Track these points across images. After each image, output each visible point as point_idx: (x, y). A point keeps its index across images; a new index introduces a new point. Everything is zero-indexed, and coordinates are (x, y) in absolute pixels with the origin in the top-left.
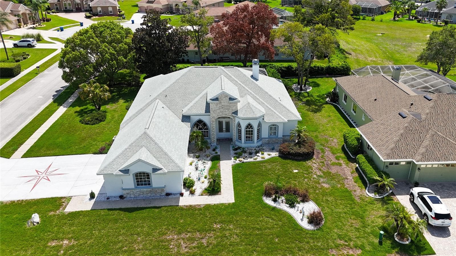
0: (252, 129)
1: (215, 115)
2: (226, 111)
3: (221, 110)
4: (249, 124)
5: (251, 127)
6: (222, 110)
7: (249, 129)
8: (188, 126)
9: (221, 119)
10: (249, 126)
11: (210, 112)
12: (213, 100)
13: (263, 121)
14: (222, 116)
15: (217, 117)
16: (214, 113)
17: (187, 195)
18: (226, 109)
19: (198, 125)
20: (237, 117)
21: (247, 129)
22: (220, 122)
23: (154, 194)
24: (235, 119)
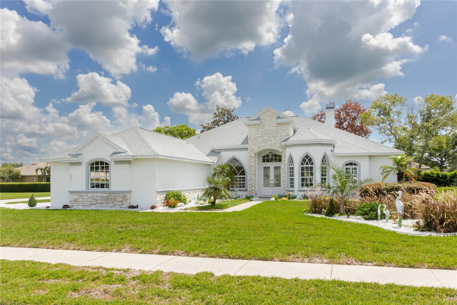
0: (312, 164)
1: (254, 146)
2: (272, 139)
3: (263, 138)
4: (307, 156)
5: (310, 160)
6: (266, 138)
7: (307, 164)
8: (213, 160)
9: (267, 164)
10: (307, 160)
11: (247, 143)
12: (252, 120)
13: (332, 153)
14: (265, 148)
15: (257, 150)
16: (254, 144)
17: (161, 209)
18: (272, 136)
19: (231, 167)
20: (287, 145)
21: (304, 165)
22: (266, 169)
23: (112, 205)
24: (285, 152)
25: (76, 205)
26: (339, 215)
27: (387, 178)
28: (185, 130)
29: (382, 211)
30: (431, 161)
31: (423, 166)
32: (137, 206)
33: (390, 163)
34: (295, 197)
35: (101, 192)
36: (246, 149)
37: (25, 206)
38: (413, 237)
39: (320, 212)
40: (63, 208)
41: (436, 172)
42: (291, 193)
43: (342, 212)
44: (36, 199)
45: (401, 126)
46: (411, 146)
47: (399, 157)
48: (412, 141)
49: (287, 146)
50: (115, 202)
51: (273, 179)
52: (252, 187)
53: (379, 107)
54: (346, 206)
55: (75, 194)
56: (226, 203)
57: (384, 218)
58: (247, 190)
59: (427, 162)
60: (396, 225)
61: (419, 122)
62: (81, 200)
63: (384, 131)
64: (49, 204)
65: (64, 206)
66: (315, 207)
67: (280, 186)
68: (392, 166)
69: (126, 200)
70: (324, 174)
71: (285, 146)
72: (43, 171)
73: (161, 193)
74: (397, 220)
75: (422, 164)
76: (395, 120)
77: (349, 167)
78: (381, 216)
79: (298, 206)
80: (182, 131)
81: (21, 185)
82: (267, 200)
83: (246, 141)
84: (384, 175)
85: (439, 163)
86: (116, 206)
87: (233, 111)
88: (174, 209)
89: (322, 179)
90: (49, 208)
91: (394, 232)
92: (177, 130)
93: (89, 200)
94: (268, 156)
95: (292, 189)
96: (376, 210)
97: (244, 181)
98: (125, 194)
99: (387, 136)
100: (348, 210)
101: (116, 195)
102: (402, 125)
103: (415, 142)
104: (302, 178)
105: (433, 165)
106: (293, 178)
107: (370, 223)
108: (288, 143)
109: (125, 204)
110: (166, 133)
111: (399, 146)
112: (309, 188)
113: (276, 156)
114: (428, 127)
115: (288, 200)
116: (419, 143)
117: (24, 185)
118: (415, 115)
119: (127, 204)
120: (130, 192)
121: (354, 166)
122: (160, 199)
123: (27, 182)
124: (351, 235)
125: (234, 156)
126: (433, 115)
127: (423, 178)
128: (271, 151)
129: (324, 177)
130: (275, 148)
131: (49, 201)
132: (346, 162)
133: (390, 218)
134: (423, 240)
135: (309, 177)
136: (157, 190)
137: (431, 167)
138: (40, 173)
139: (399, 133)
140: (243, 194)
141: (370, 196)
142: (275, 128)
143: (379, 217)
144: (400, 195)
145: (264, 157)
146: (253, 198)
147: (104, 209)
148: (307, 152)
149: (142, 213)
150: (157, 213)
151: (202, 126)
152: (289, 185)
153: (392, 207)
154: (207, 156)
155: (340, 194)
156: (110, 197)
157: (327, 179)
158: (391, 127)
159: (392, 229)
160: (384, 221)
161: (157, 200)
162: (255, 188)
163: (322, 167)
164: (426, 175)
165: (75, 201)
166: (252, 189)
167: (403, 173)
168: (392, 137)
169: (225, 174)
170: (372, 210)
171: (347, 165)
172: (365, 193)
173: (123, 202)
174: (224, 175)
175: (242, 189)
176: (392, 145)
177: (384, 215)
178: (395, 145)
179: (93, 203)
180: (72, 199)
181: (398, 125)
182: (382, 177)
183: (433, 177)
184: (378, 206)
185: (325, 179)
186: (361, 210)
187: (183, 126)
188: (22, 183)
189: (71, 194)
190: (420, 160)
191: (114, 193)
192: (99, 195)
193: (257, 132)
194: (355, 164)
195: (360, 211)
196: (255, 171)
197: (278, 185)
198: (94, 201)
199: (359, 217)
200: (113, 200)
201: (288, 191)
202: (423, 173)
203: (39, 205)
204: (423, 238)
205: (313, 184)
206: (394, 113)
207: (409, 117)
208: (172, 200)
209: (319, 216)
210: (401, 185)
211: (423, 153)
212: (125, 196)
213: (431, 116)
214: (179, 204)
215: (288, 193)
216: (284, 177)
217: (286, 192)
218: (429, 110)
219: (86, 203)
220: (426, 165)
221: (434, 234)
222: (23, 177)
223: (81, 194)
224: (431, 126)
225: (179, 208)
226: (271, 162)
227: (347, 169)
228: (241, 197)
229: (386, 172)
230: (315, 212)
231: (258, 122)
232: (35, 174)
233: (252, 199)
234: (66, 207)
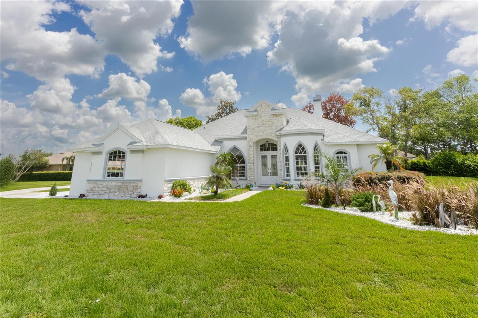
0: (305, 152)
1: (253, 136)
2: (268, 128)
3: (260, 128)
4: (300, 145)
5: (303, 149)
6: (263, 128)
7: (301, 153)
8: (216, 149)
9: (264, 153)
10: (300, 149)
11: (246, 133)
12: (251, 112)
13: (323, 142)
14: (262, 138)
15: (255, 139)
16: (252, 134)
17: (168, 199)
18: (268, 126)
19: (232, 156)
20: (282, 134)
21: (297, 153)
22: (264, 157)
23: (123, 194)
24: (280, 142)
25: (92, 194)
26: (335, 207)
27: (376, 166)
28: (193, 121)
29: (376, 202)
30: (415, 149)
31: (409, 155)
32: (146, 195)
33: (377, 152)
34: (291, 187)
35: (115, 181)
36: (246, 138)
37: (46, 195)
38: (412, 232)
39: (316, 203)
40: (79, 197)
41: (422, 161)
42: (288, 182)
43: (338, 203)
44: (58, 187)
45: (381, 116)
46: (393, 135)
47: (385, 146)
48: (394, 130)
49: (281, 136)
50: (126, 191)
51: (271, 168)
52: (252, 176)
53: (360, 99)
54: (341, 196)
55: (93, 183)
56: (227, 193)
57: (380, 210)
58: (247, 179)
59: (411, 150)
60: (393, 218)
61: (397, 112)
62: (97, 189)
63: (367, 120)
64: (67, 193)
65: (81, 195)
66: (312, 198)
67: (277, 175)
68: (379, 154)
69: (136, 189)
70: (317, 163)
71: (280, 135)
72: (68, 160)
73: (169, 182)
74: (393, 212)
75: (408, 152)
76: (375, 111)
77: (339, 155)
78: (376, 207)
79: (295, 196)
80: (191, 122)
81: (47, 173)
82: (265, 190)
83: (245, 131)
84: (374, 163)
85: (423, 152)
86: (127, 195)
87: (234, 104)
88: (179, 199)
89: (316, 167)
90: (67, 198)
91: (393, 226)
92: (186, 121)
93: (104, 189)
94: (265, 145)
95: (288, 178)
96: (370, 201)
97: (244, 170)
98: (136, 183)
99: (370, 126)
100: (343, 200)
101: (128, 184)
102: (382, 114)
103: (397, 131)
104: (297, 167)
105: (418, 153)
106: (289, 167)
107: (367, 215)
108: (282, 132)
109: (135, 193)
110: (177, 124)
111: (383, 135)
112: (304, 177)
113: (272, 145)
114: (407, 117)
115: (285, 189)
116: (400, 132)
117: (49, 173)
118: (392, 106)
119: (137, 194)
120: (141, 181)
121: (344, 155)
122: (168, 187)
123: (52, 171)
124: (350, 229)
125: (235, 145)
126: (408, 106)
127: (411, 167)
128: (267, 140)
129: (317, 166)
130: (271, 138)
131: (68, 190)
132: (336, 150)
133: (386, 210)
134: (423, 235)
135: (304, 166)
136: (165, 179)
137: (417, 156)
138: (65, 162)
139: (381, 122)
140: (243, 183)
141: (363, 185)
142: (270, 119)
143: (375, 209)
144: (392, 185)
145: (261, 146)
146: (253, 187)
147: (116, 198)
148: (300, 141)
149: (150, 203)
150: (164, 203)
151: (207, 118)
152: (286, 173)
153: (386, 197)
154: (211, 145)
155: (333, 183)
156: (123, 186)
157: (320, 168)
158: (373, 117)
159: (390, 223)
160: (380, 213)
161: (165, 189)
162: (254, 177)
163: (315, 156)
164: (413, 164)
165: (92, 190)
166: (251, 178)
167: (391, 162)
168: (375, 126)
169: (227, 163)
170: (366, 200)
171: (338, 153)
172: (357, 182)
173: (134, 191)
174: (225, 164)
175: (242, 178)
176: (376, 134)
177: (380, 206)
178: (379, 134)
179: (107, 192)
180: (89, 188)
181: (379, 115)
182: (371, 166)
183: (420, 165)
184: (372, 196)
185: (318, 168)
186: (356, 200)
187: (191, 118)
188: (48, 172)
189: (89, 183)
190: (404, 149)
191: (127, 181)
192: (113, 183)
193: (255, 122)
194: (345, 153)
195: (355, 202)
196: (254, 159)
197: (275, 174)
198: (108, 190)
199: (355, 208)
200: (125, 189)
201: (284, 180)
202: (409, 162)
203: (60, 195)
204: (423, 233)
205: (308, 173)
206: (374, 104)
207: (388, 107)
208: (178, 189)
209: (316, 207)
210: (390, 174)
211: (406, 142)
212: (136, 185)
213: (407, 106)
214: (185, 193)
215: (285, 182)
216: (281, 166)
217: (283, 181)
218: (404, 101)
219: (100, 192)
220: (411, 153)
221: (433, 229)
222: (51, 165)
223: (97, 183)
224: (408, 116)
225: (184, 198)
226: (268, 151)
227: (338, 157)
228: (241, 186)
229: (374, 161)
230: (312, 203)
231: (255, 113)
232: (61, 163)
233: (251, 188)
234: (82, 196)
